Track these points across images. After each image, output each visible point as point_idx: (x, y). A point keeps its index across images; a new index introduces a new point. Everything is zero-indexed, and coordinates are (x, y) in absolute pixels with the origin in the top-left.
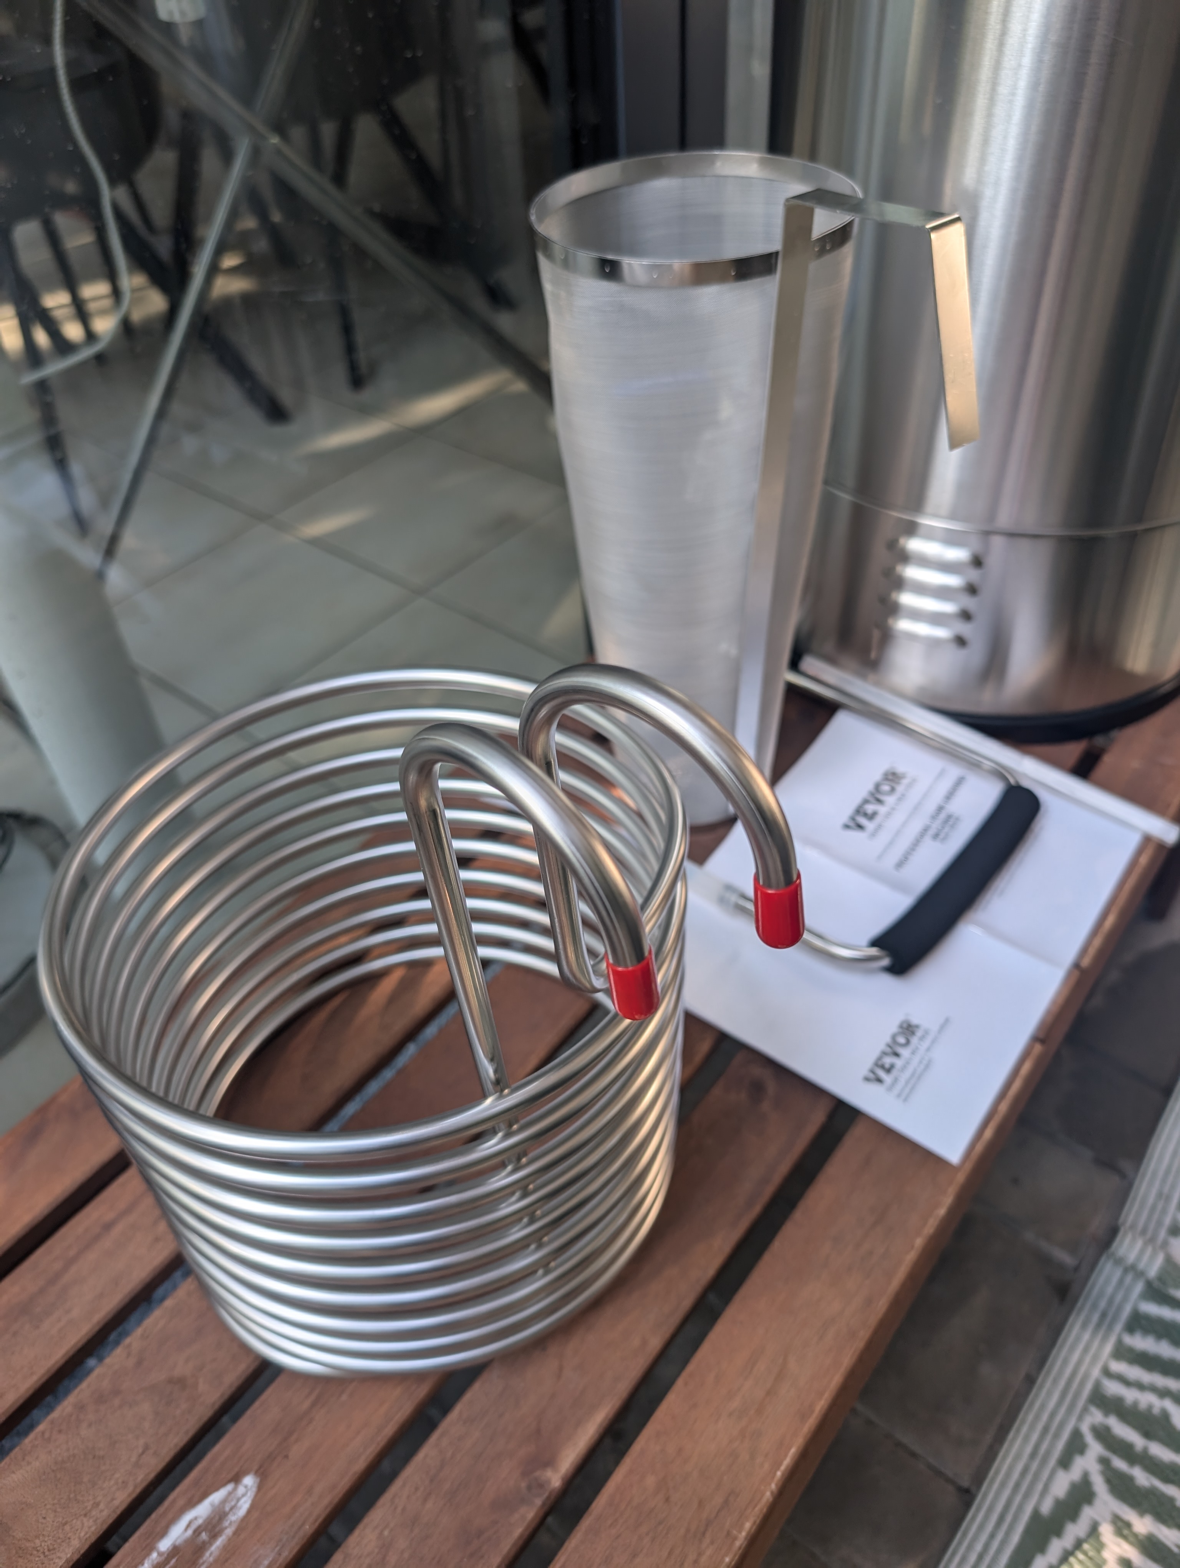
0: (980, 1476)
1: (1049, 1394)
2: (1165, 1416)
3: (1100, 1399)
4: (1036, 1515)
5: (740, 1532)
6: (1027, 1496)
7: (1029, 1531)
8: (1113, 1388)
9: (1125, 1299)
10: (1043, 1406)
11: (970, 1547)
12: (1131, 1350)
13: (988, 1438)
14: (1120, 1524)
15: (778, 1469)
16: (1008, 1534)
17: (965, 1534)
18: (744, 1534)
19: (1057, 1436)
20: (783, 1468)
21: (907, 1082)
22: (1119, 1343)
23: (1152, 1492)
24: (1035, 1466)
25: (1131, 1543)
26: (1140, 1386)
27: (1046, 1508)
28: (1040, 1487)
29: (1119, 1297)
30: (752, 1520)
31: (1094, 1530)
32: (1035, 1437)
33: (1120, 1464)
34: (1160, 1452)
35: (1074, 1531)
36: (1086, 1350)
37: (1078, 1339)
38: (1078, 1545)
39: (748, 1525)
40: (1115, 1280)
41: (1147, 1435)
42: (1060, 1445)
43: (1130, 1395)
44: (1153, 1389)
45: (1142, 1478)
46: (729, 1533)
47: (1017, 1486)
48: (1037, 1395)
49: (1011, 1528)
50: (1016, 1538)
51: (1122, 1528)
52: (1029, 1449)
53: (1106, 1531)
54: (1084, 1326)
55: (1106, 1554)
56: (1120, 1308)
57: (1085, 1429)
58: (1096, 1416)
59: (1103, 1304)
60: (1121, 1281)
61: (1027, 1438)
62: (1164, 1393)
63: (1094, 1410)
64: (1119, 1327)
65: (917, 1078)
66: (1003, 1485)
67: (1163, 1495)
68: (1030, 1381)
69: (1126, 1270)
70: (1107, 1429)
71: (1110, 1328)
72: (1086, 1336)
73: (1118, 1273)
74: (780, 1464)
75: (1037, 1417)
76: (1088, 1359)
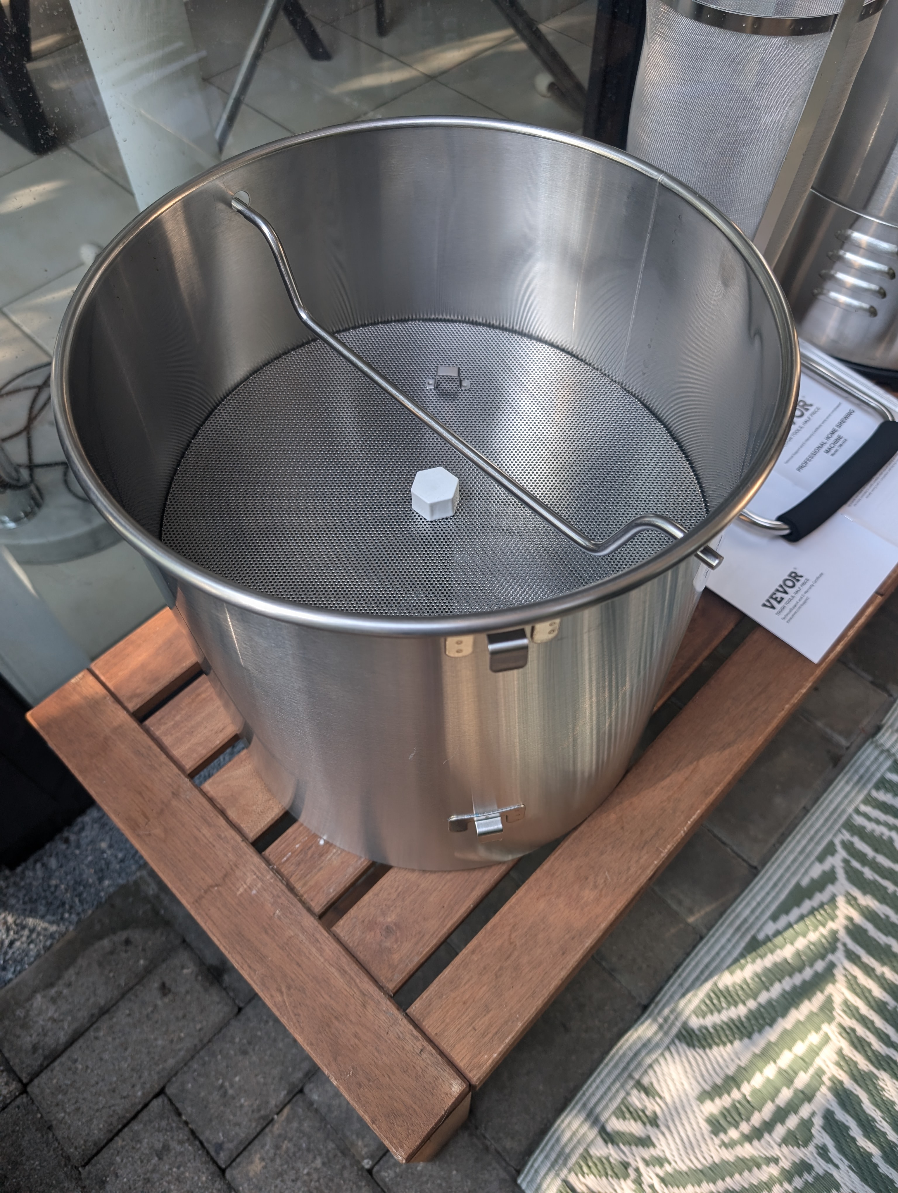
0: (765, 861)
1: (817, 819)
2: (891, 840)
3: (850, 826)
4: (798, 885)
5: (664, 849)
6: (794, 874)
7: (791, 894)
8: (859, 820)
9: (877, 769)
10: (812, 826)
11: (753, 898)
12: (876, 800)
13: (773, 840)
14: (850, 897)
15: (689, 820)
16: (778, 894)
17: (751, 890)
18: (666, 851)
19: (818, 843)
20: (692, 820)
21: (791, 610)
22: (869, 794)
23: (875, 882)
24: (801, 858)
25: (855, 909)
26: (878, 822)
27: (805, 882)
28: (802, 870)
29: (873, 769)
30: (672, 844)
31: (833, 900)
32: (804, 842)
33: (856, 864)
34: (883, 861)
35: (819, 897)
36: (846, 796)
37: (842, 789)
38: (822, 905)
39: (669, 847)
40: (872, 758)
41: (876, 850)
42: (820, 849)
43: (870, 826)
44: (886, 825)
45: (868, 873)
46: (657, 849)
47: (789, 868)
48: (809, 819)
49: (781, 890)
50: (783, 896)
51: (851, 900)
52: (799, 849)
53: (841, 901)
54: (847, 782)
55: (838, 912)
56: (873, 774)
57: (837, 842)
58: (846, 836)
59: (862, 771)
60: (876, 759)
61: (799, 842)
62: (891, 828)
63: (844, 831)
64: (870, 786)
65: (797, 608)
66: (779, 866)
67: (881, 885)
68: (806, 811)
69: (882, 752)
70: (852, 843)
71: (864, 785)
72: (848, 788)
73: (876, 753)
74: (691, 817)
75: (807, 831)
76: (846, 802)
